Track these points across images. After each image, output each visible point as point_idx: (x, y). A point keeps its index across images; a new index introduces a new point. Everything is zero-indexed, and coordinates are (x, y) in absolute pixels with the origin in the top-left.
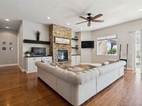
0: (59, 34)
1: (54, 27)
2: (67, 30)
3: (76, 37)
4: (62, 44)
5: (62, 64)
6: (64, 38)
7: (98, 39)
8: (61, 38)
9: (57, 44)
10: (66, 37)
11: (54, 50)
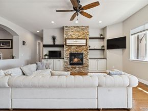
0: (71, 35)
1: (65, 29)
2: (82, 29)
3: (101, 35)
4: (74, 46)
5: (75, 68)
6: (78, 39)
7: (132, 32)
8: (74, 39)
9: (69, 46)
10: (81, 37)
11: (65, 53)
